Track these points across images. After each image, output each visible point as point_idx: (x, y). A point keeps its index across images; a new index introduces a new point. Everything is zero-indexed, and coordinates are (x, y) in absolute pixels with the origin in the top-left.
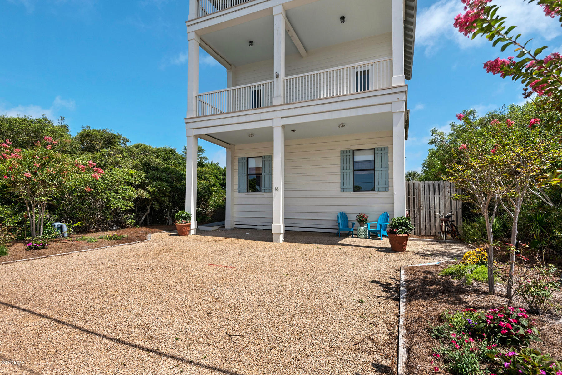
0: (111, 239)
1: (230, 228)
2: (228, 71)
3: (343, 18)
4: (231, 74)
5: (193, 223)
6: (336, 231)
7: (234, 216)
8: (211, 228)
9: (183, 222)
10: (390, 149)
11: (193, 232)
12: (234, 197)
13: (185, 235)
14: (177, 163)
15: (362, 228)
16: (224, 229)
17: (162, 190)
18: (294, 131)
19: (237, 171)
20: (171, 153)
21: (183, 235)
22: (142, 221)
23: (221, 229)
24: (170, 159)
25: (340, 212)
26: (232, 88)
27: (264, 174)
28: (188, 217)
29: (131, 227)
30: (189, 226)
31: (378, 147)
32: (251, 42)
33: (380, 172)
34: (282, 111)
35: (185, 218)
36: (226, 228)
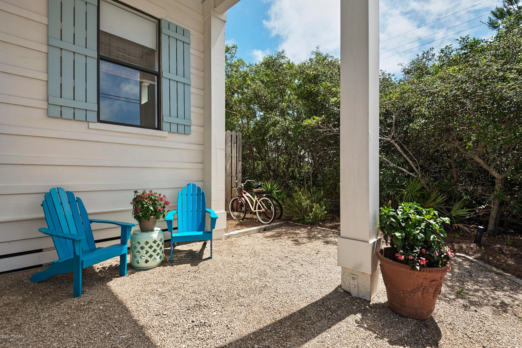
15: (155, 234)
31: (169, 20)
33: (173, 85)
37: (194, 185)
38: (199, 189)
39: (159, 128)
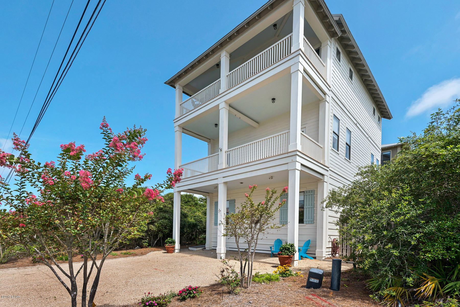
0: (125, 254)
1: (208, 249)
2: (209, 143)
3: (273, 99)
4: (210, 145)
5: (177, 246)
6: (270, 252)
7: (212, 241)
8: (196, 249)
9: (169, 245)
10: (315, 191)
11: (176, 251)
12: (212, 228)
13: (170, 253)
14: (194, 204)
16: (205, 250)
17: (164, 225)
18: (242, 183)
19: (214, 210)
20: (190, 198)
21: (169, 253)
22: (155, 244)
23: (203, 249)
24: (189, 201)
25: (278, 239)
26: (210, 156)
28: (174, 242)
29: (146, 247)
30: (174, 247)
31: (307, 190)
32: (216, 125)
33: (308, 209)
34: (223, 173)
35: (171, 243)
36: (206, 249)
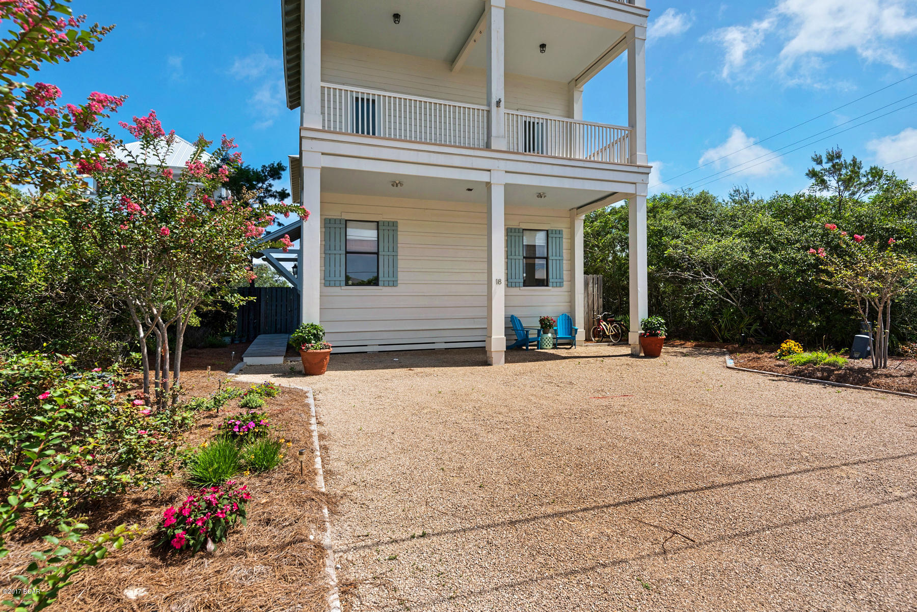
3: (543, 46)
10: (565, 233)
15: (550, 335)
27: (383, 253)
31: (552, 229)
32: (397, 17)
33: (554, 262)
37: (566, 315)
38: (568, 317)
39: (547, 285)
